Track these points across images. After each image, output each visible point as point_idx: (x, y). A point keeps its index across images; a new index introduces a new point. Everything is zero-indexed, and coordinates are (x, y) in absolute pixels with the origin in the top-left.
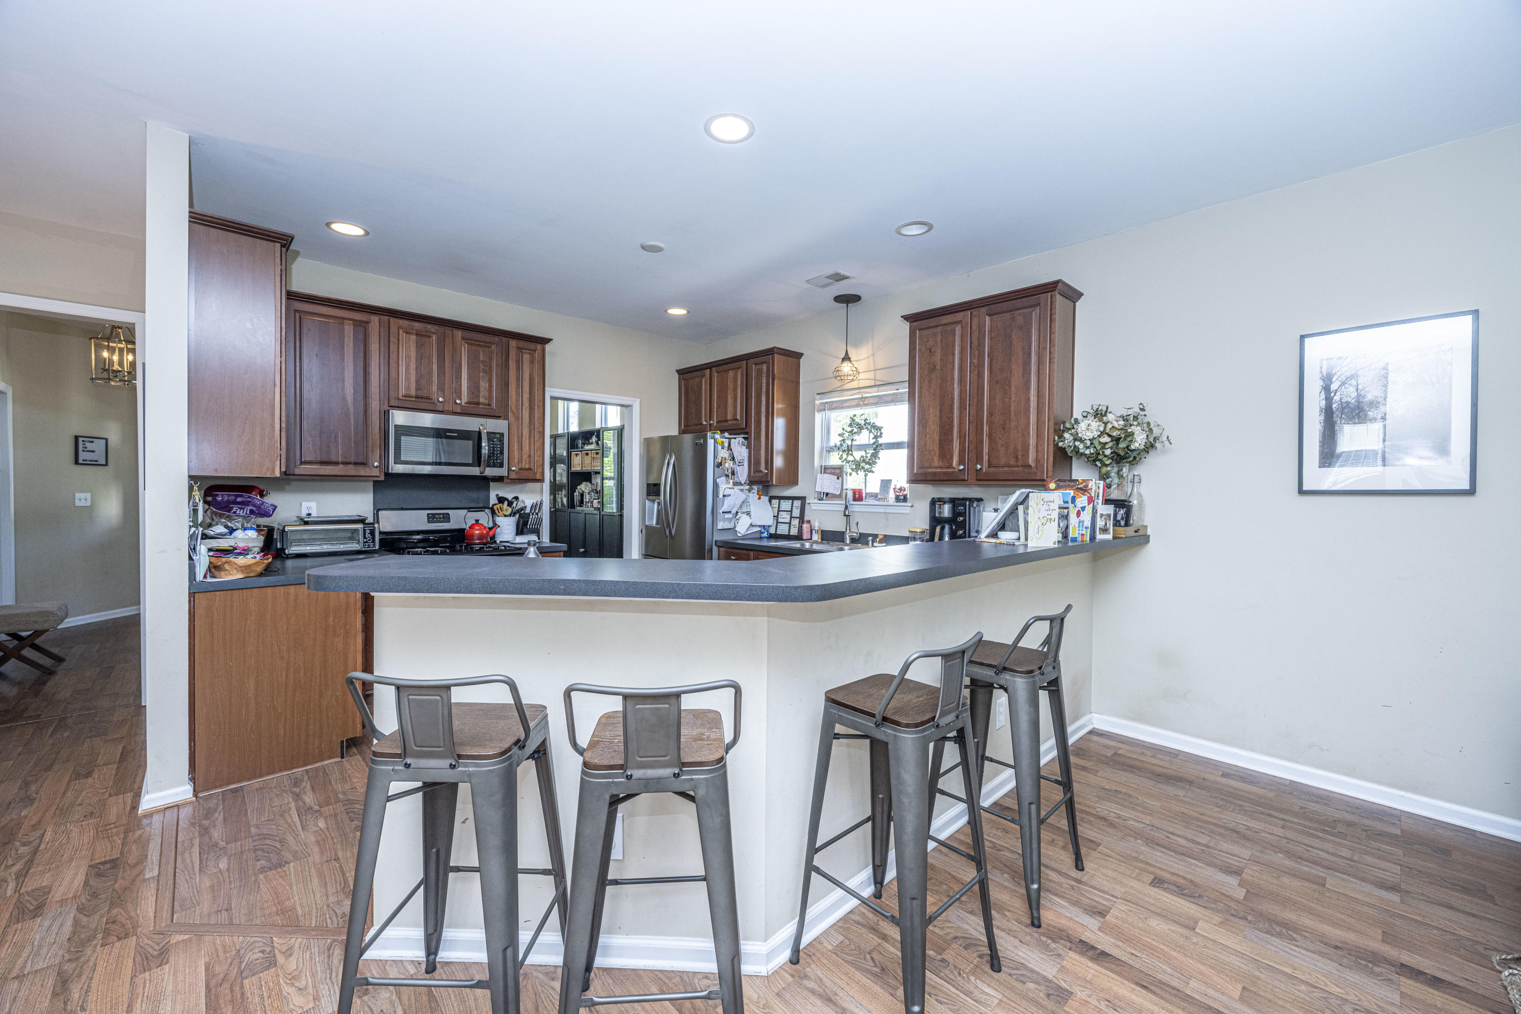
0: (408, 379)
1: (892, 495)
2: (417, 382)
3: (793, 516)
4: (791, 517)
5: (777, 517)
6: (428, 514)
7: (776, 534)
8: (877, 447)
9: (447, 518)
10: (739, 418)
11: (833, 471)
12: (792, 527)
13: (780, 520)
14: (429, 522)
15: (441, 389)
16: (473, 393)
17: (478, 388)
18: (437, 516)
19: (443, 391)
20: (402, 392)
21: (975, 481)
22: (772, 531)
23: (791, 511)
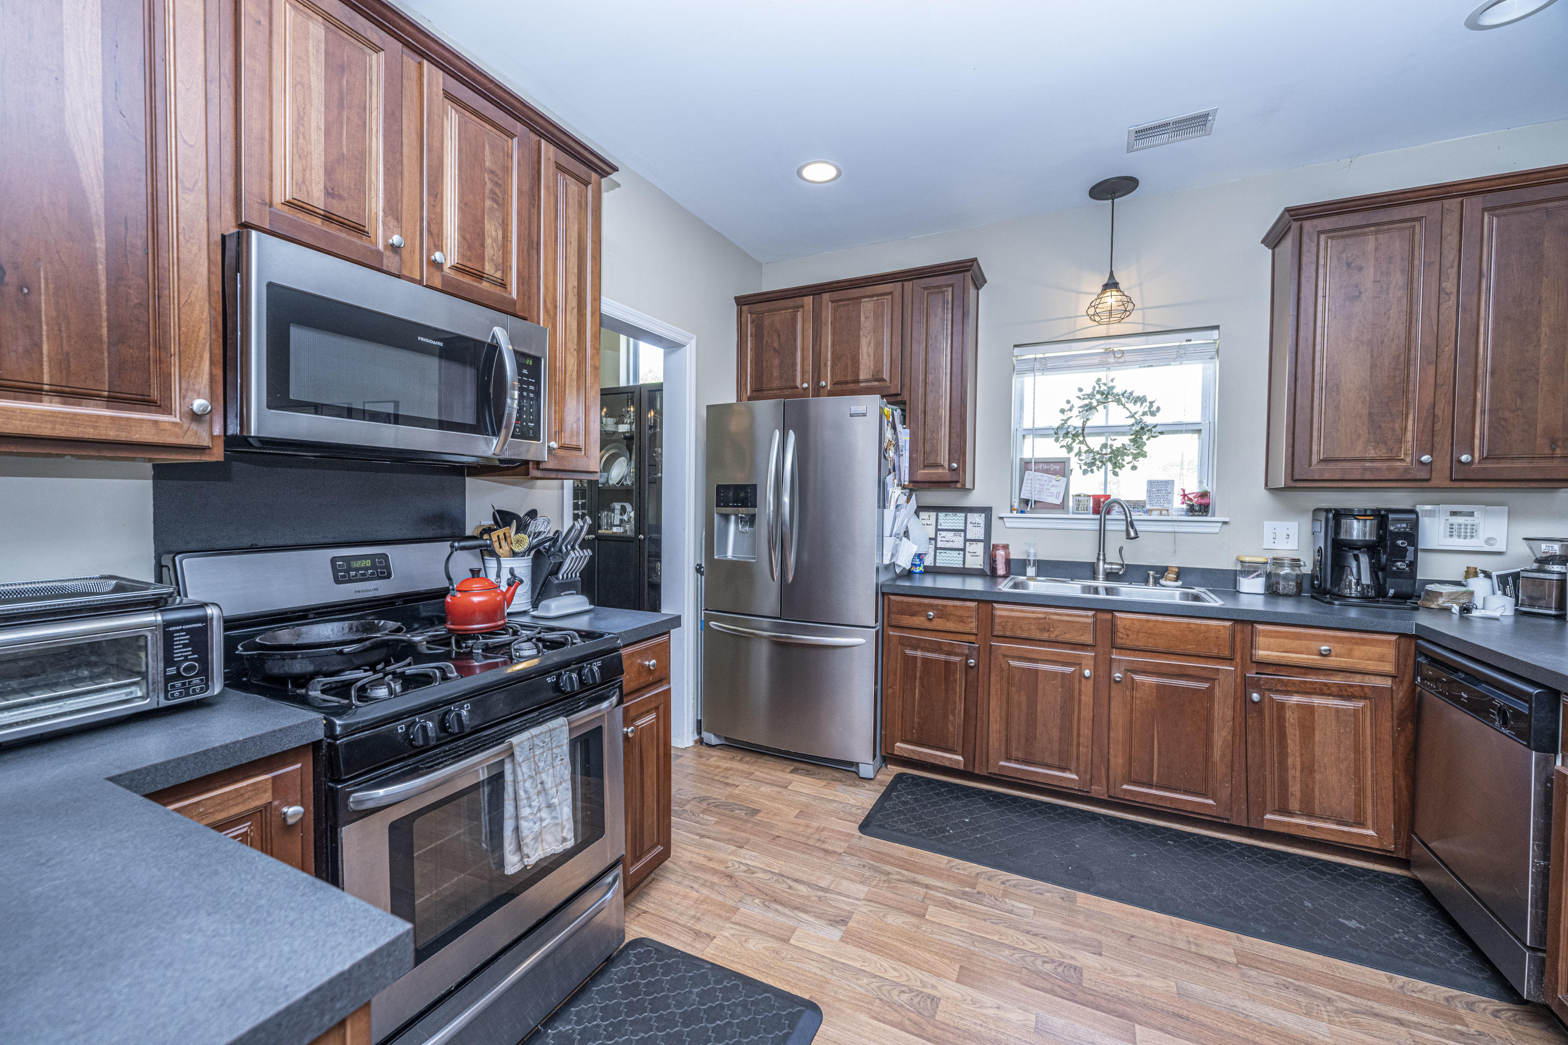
0: (301, 154)
1: (1177, 503)
2: (329, 172)
3: (968, 537)
4: (966, 540)
5: (935, 539)
6: (334, 560)
7: (935, 567)
8: (1140, 432)
9: (382, 571)
10: (886, 375)
11: (1046, 467)
12: (967, 554)
13: (940, 545)
14: (337, 581)
15: (393, 210)
16: (470, 247)
17: (481, 236)
18: (355, 564)
19: (398, 219)
20: (283, 191)
21: (1447, 483)
22: (928, 561)
23: (965, 531)
